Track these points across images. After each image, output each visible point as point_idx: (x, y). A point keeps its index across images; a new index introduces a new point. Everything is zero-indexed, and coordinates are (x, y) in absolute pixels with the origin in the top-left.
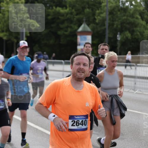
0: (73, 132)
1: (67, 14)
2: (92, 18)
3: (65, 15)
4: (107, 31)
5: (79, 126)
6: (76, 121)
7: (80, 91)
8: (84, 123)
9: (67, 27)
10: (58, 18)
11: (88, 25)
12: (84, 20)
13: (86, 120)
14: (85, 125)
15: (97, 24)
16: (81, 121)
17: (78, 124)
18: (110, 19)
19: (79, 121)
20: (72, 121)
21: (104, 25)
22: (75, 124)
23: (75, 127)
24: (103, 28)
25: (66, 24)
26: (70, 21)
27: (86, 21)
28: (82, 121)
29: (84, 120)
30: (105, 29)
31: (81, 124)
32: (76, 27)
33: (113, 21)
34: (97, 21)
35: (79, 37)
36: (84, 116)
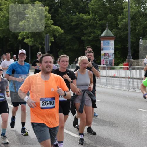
0: (44, 110)
1: (90, 20)
2: (114, 23)
3: (88, 21)
4: (130, 36)
5: (48, 106)
6: (45, 101)
7: (47, 81)
8: (51, 103)
9: (91, 32)
10: (82, 24)
11: (111, 30)
12: (107, 25)
13: (53, 101)
14: (52, 105)
15: (120, 29)
16: (48, 102)
17: (47, 104)
18: (132, 24)
19: (47, 102)
20: (42, 102)
21: (127, 30)
22: (45, 104)
23: (45, 106)
24: (125, 33)
25: (89, 30)
26: (93, 26)
27: (109, 26)
28: (50, 102)
29: (51, 101)
30: (128, 34)
31: (49, 104)
32: (99, 33)
33: (135, 26)
34: (120, 26)
35: (102, 42)
36: (51, 98)
